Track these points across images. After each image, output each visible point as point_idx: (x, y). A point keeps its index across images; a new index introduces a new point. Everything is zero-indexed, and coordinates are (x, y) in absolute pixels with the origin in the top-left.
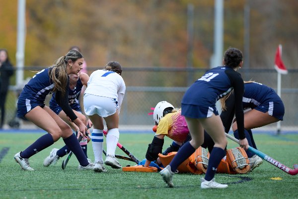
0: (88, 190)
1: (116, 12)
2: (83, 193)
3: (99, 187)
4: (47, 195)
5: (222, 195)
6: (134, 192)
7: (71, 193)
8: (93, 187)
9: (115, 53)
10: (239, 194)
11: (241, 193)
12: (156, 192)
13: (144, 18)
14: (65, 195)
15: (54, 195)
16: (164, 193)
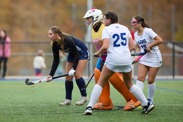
0: (28, 115)
1: (28, 8)
2: (25, 116)
3: (34, 113)
4: (4, 118)
5: (109, 117)
6: (56, 115)
7: (18, 116)
8: (31, 113)
9: (27, 33)
10: (119, 116)
11: (120, 116)
12: (70, 116)
13: (44, 12)
14: (15, 118)
15: (9, 118)
16: (74, 116)
